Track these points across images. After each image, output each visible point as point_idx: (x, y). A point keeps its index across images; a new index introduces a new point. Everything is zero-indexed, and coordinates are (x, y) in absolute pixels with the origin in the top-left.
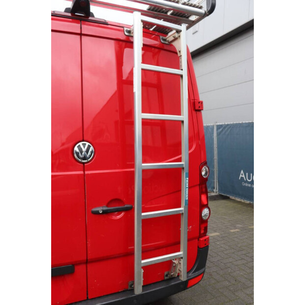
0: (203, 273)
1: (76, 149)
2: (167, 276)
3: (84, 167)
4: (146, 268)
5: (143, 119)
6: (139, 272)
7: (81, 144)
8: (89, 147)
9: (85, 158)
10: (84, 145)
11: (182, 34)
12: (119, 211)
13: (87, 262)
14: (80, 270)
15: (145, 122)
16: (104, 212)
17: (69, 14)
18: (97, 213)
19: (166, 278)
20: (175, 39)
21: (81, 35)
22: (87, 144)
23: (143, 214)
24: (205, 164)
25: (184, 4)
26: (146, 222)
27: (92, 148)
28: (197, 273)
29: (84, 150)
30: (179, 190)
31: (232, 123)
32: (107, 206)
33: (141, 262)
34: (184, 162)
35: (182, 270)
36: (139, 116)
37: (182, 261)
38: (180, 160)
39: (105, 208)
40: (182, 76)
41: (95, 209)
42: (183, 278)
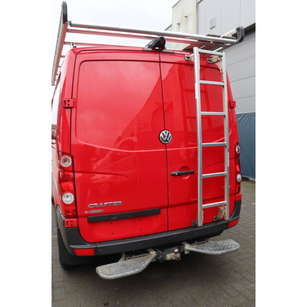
0: (239, 218)
1: (161, 135)
2: (215, 219)
3: (165, 146)
4: (205, 210)
5: (202, 115)
6: (201, 213)
7: (164, 132)
8: (169, 133)
9: (166, 141)
10: (166, 132)
11: (223, 58)
12: (186, 174)
13: (168, 207)
14: (164, 211)
15: (203, 117)
16: (179, 175)
17: (150, 49)
18: (174, 175)
19: (215, 220)
20: (218, 61)
21: (160, 62)
22: (168, 132)
23: (203, 175)
24: (238, 144)
25: (224, 37)
26: (205, 180)
27: (170, 135)
28: (235, 218)
29: (166, 135)
30: (223, 161)
31: (250, 112)
32: (180, 171)
33: (201, 206)
34: (226, 142)
35: (226, 212)
36: (199, 113)
37: (226, 207)
38: (223, 141)
39: (179, 172)
40: (223, 86)
41: (173, 173)
42: (227, 218)
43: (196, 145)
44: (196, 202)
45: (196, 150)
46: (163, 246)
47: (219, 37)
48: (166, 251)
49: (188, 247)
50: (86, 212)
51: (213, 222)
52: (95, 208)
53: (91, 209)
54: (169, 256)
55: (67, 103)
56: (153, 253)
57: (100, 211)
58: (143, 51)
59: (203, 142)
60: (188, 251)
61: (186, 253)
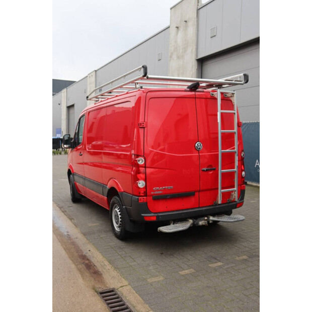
1: (196, 145)
2: (228, 201)
3: (199, 152)
4: (223, 194)
6: (220, 195)
7: (198, 143)
8: (201, 144)
9: (199, 149)
11: (235, 95)
12: (211, 170)
13: (199, 191)
14: (197, 194)
15: (222, 133)
16: (207, 170)
18: (204, 171)
20: (231, 97)
21: (195, 98)
23: (222, 171)
24: (243, 151)
25: (235, 81)
26: (223, 174)
28: (241, 201)
29: (199, 145)
30: (234, 162)
32: (208, 167)
33: (221, 191)
34: (236, 150)
35: (235, 196)
36: (220, 131)
37: (236, 192)
38: (234, 149)
40: (235, 113)
41: (203, 169)
42: (236, 200)
43: (218, 152)
44: (218, 189)
45: (218, 155)
46: (196, 216)
47: (232, 81)
48: (198, 220)
49: (211, 218)
50: (152, 193)
51: (227, 203)
52: (158, 190)
53: (155, 191)
54: (201, 223)
55: (142, 125)
56: (191, 221)
57: (160, 192)
58: (185, 91)
59: (222, 149)
60: (212, 220)
61: (211, 222)
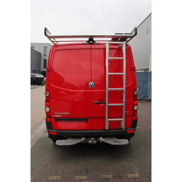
0: (135, 129)
1: (89, 84)
2: (119, 127)
3: (91, 89)
6: (107, 123)
7: (91, 82)
8: (93, 83)
9: (92, 87)
10: (92, 83)
12: (102, 103)
13: (92, 118)
14: (90, 120)
16: (97, 103)
18: (95, 103)
19: (119, 128)
20: (122, 46)
21: (91, 49)
22: (93, 82)
23: (109, 104)
24: (136, 89)
25: (125, 34)
26: (109, 107)
27: (94, 84)
28: (132, 129)
29: (92, 84)
35: (123, 125)
36: (108, 74)
37: (123, 122)
38: (123, 88)
39: (98, 102)
40: (123, 60)
41: (94, 102)
42: (124, 128)
43: (105, 89)
45: (105, 92)
46: (88, 136)
47: (122, 34)
48: (89, 139)
49: (101, 139)
50: (54, 116)
52: (58, 115)
53: (56, 115)
54: (90, 142)
55: (48, 69)
56: (83, 139)
57: (60, 116)
58: (83, 44)
59: (109, 88)
60: (101, 141)
61: (100, 142)
